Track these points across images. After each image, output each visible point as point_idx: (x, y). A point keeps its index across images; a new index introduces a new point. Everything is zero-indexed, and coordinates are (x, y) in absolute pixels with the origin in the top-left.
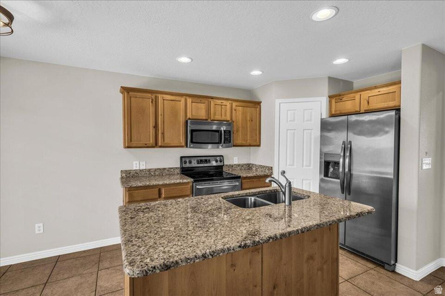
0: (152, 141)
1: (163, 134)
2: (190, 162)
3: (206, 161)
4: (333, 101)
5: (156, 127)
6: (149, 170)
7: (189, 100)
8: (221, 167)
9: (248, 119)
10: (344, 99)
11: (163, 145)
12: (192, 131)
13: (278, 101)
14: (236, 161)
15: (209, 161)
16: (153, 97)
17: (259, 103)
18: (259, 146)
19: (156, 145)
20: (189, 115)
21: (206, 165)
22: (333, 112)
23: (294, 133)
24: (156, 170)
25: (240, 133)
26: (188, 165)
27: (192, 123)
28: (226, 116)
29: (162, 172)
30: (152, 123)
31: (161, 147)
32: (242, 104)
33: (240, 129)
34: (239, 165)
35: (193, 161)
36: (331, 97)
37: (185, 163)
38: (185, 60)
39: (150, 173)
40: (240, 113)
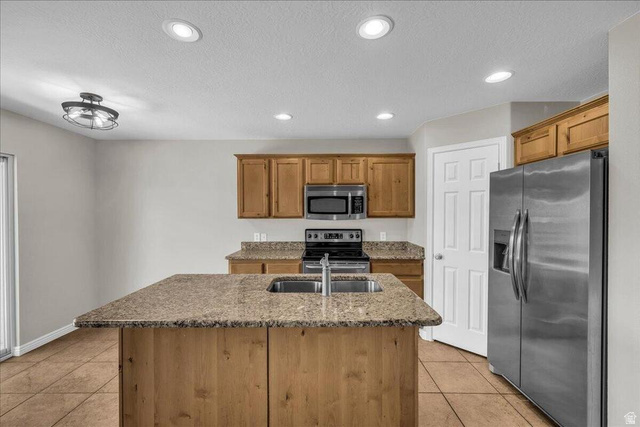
0: (265, 211)
1: (277, 202)
2: (316, 236)
3: (337, 236)
4: (519, 141)
5: (269, 195)
6: (270, 243)
7: (308, 162)
8: (360, 245)
9: (393, 179)
10: (533, 136)
11: (277, 215)
12: (310, 199)
13: (431, 151)
14: (383, 237)
15: (342, 235)
16: (267, 162)
17: (412, 156)
18: (412, 216)
19: (269, 215)
20: (308, 180)
21: (336, 240)
22: (519, 161)
23: (455, 197)
24: (277, 243)
25: (381, 200)
26: (313, 240)
27: (310, 189)
28: (358, 177)
29: (283, 246)
30: (265, 191)
31: (275, 217)
32: (383, 160)
33: (380, 194)
34: (387, 243)
35: (319, 235)
36: (515, 135)
37: (310, 236)
38: (284, 117)
39: (269, 246)
40: (380, 172)
